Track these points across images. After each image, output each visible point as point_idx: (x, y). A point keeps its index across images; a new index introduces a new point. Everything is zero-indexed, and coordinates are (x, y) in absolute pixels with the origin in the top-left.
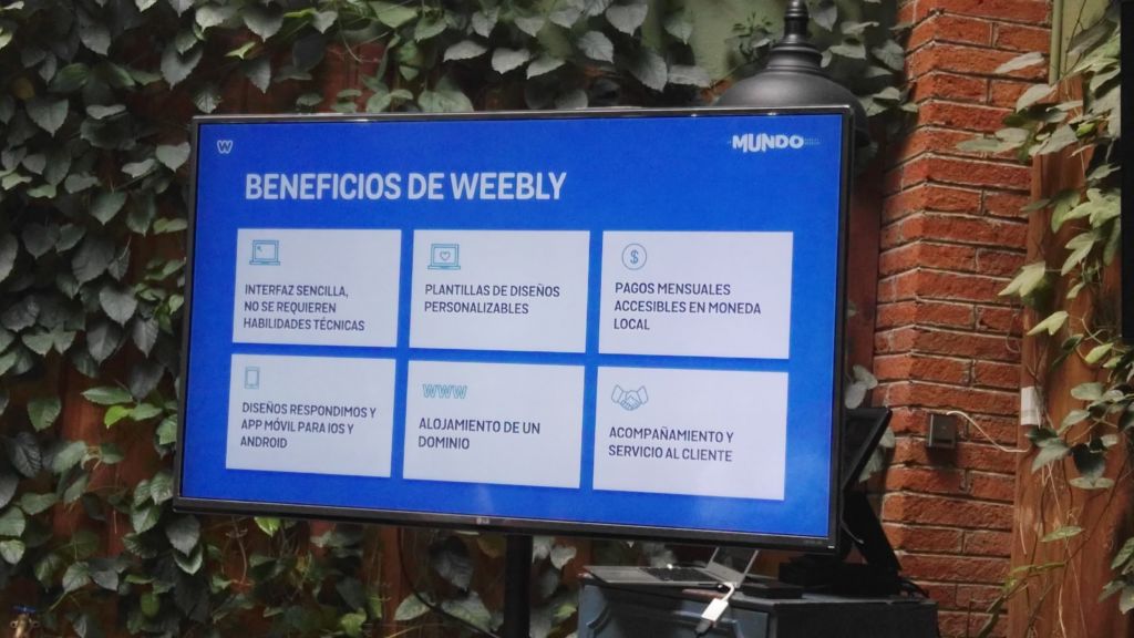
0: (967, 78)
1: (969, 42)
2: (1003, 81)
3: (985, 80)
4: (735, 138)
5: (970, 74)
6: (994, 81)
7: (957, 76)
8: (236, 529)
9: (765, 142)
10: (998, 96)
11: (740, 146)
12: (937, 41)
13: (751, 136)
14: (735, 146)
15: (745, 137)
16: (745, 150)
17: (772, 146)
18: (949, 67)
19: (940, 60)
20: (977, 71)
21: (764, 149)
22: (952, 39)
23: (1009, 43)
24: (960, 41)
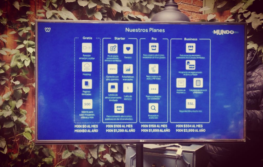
0: (187, 12)
1: (187, 3)
2: (194, 13)
3: (190, 13)
4: (214, 31)
5: (188, 11)
6: (192, 13)
7: (185, 11)
8: (16, 139)
9: (223, 32)
10: (193, 17)
11: (216, 33)
12: (181, 3)
13: (219, 30)
14: (214, 33)
15: (217, 30)
16: (217, 34)
17: (225, 33)
18: (184, 9)
19: (182, 7)
20: (189, 10)
21: (223, 34)
22: (184, 2)
23: (194, 4)
24: (186, 3)
